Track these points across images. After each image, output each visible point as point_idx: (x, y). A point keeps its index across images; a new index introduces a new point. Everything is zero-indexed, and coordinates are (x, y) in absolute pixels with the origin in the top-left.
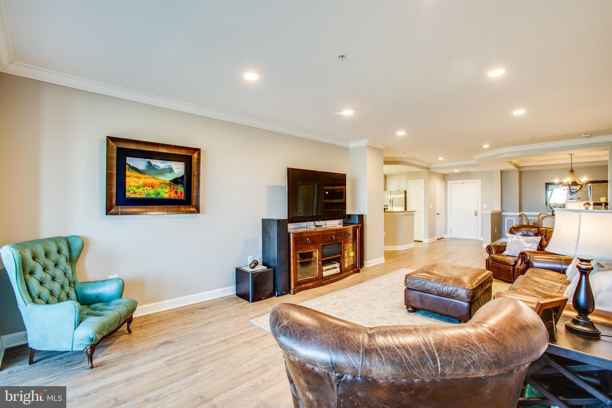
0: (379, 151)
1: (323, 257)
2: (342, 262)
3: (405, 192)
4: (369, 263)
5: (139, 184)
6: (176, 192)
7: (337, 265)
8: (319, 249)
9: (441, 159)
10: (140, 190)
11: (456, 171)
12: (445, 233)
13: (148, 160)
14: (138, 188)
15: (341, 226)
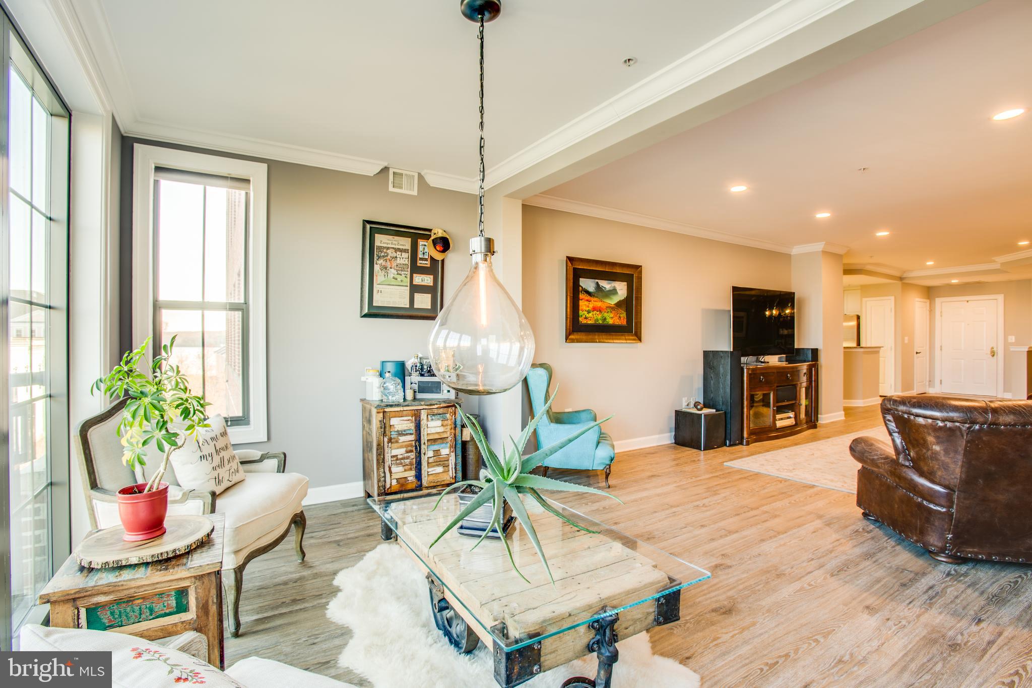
0: (837, 257)
1: (777, 402)
2: (797, 410)
3: (858, 318)
4: (825, 418)
5: (590, 308)
6: (620, 317)
7: (792, 414)
8: (774, 390)
9: (930, 263)
10: (590, 315)
11: (954, 281)
12: (929, 385)
13: (597, 281)
14: (589, 312)
15: (784, 364)
